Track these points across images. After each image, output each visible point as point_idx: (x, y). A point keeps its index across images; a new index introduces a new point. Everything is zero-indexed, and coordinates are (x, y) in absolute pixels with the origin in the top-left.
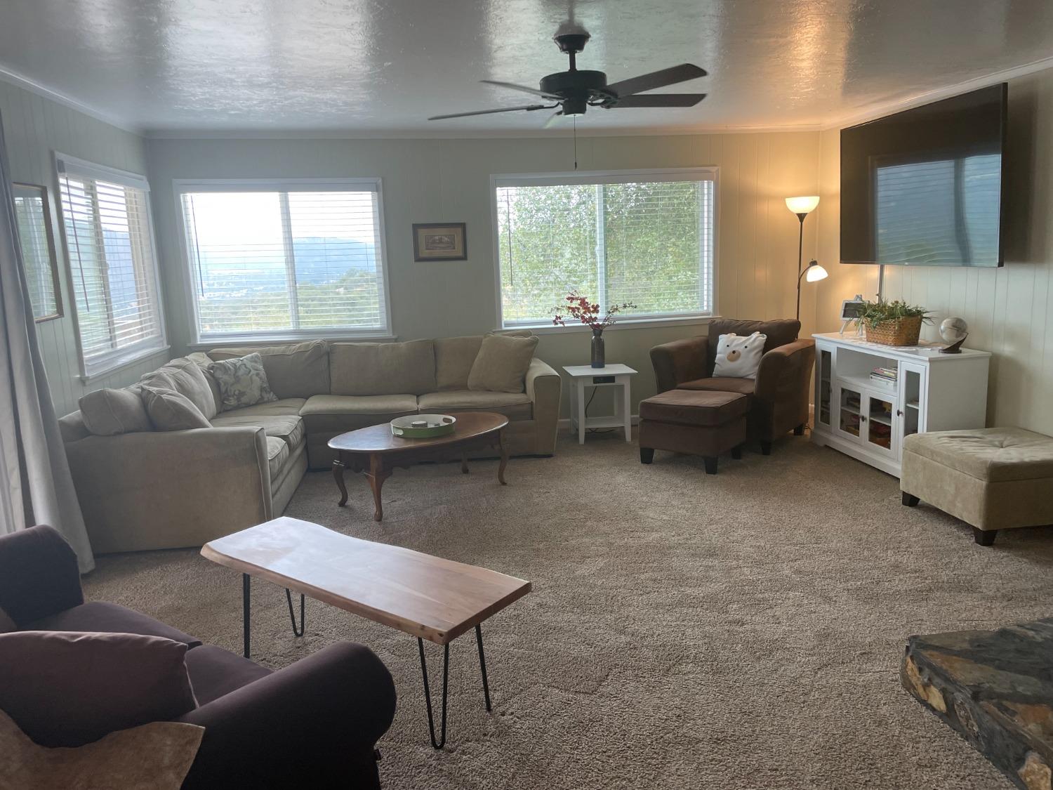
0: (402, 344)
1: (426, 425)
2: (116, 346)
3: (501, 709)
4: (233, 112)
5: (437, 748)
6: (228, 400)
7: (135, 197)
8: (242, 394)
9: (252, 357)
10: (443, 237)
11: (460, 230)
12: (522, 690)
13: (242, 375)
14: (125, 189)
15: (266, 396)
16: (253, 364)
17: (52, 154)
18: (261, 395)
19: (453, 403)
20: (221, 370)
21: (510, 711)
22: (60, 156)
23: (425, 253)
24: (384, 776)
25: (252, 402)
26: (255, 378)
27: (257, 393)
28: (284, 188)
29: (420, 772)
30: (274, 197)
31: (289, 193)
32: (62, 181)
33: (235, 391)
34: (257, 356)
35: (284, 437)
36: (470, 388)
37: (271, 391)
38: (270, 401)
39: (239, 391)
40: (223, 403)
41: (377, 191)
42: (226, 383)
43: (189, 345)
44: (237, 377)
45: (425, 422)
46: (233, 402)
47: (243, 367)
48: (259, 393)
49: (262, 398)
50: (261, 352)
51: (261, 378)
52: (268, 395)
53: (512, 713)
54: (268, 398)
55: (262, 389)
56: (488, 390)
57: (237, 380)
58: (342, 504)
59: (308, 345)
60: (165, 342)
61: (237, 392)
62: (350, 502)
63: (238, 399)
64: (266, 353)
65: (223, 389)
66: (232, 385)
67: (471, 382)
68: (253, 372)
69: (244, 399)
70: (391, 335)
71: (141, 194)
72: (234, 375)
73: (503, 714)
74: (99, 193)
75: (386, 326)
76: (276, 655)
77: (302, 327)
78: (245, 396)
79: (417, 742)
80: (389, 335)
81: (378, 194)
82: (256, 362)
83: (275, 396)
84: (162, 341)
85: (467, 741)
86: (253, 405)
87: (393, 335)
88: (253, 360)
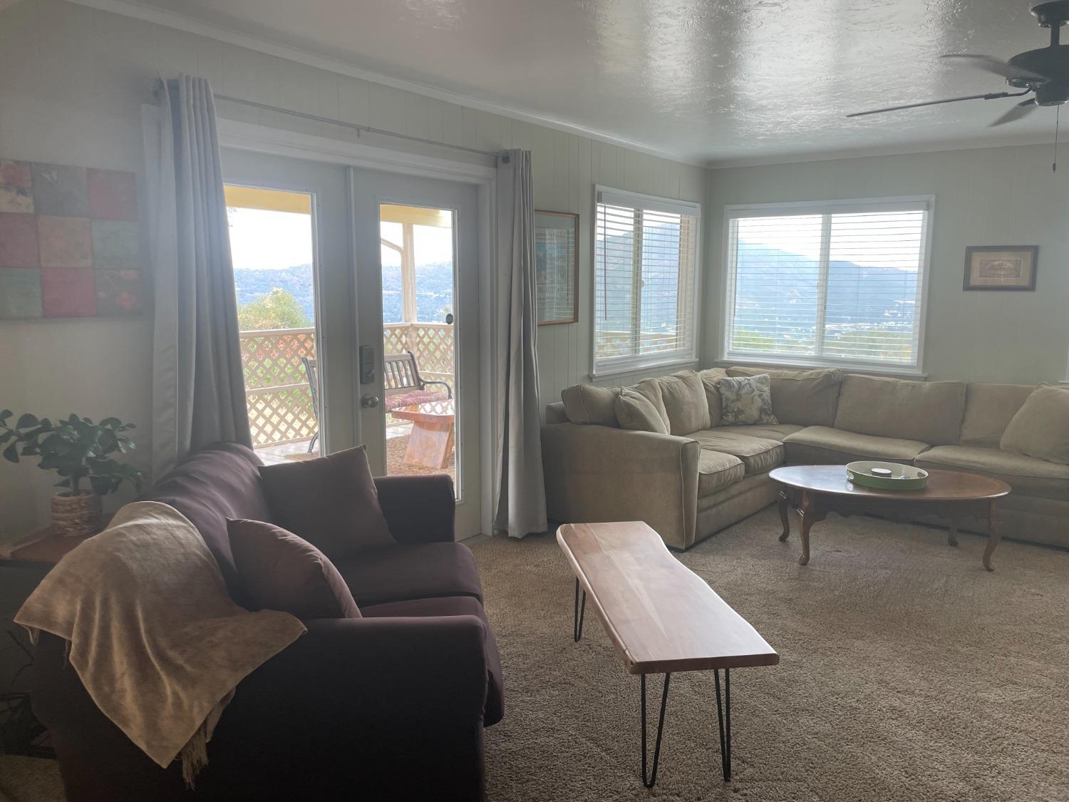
0: (927, 384)
1: (889, 475)
2: (639, 352)
3: (739, 785)
4: (761, 138)
5: (646, 785)
6: (727, 416)
7: (688, 223)
8: (741, 412)
9: (760, 378)
10: (1005, 263)
11: (1028, 255)
12: (779, 779)
13: (744, 394)
14: (681, 216)
15: (765, 418)
16: (759, 385)
17: (593, 187)
18: (760, 416)
19: (960, 460)
20: (726, 386)
21: (745, 791)
22: (599, 188)
23: (976, 279)
24: (580, 783)
25: (749, 422)
26: (757, 398)
27: (755, 414)
28: (827, 211)
29: (611, 796)
30: (815, 220)
31: (833, 215)
32: (600, 209)
33: (734, 408)
34: (765, 378)
35: (742, 457)
36: (1002, 448)
37: (773, 413)
38: (768, 424)
39: (738, 408)
40: (723, 418)
41: (928, 210)
42: (727, 399)
43: (716, 360)
44: (740, 395)
45: (889, 472)
46: (730, 418)
47: (748, 386)
48: (758, 413)
49: (761, 419)
50: (771, 374)
51: (763, 400)
52: (768, 418)
53: (746, 795)
54: (767, 420)
55: (762, 410)
56: (1024, 454)
57: (739, 397)
58: (783, 539)
59: (821, 373)
60: (694, 355)
61: (735, 410)
62: (789, 539)
63: (736, 417)
64: (779, 376)
65: (724, 405)
66: (733, 402)
67: (1004, 441)
68: (757, 392)
69: (742, 417)
70: (920, 373)
71: (694, 221)
72: (737, 392)
73: (736, 791)
74: (645, 220)
75: (916, 361)
76: (600, 646)
77: (826, 354)
78: (743, 415)
79: (634, 771)
80: (919, 372)
81: (929, 214)
82: (762, 383)
83: (776, 419)
84: (691, 354)
85: (678, 795)
86: (751, 425)
87: (923, 373)
88: (761, 381)
